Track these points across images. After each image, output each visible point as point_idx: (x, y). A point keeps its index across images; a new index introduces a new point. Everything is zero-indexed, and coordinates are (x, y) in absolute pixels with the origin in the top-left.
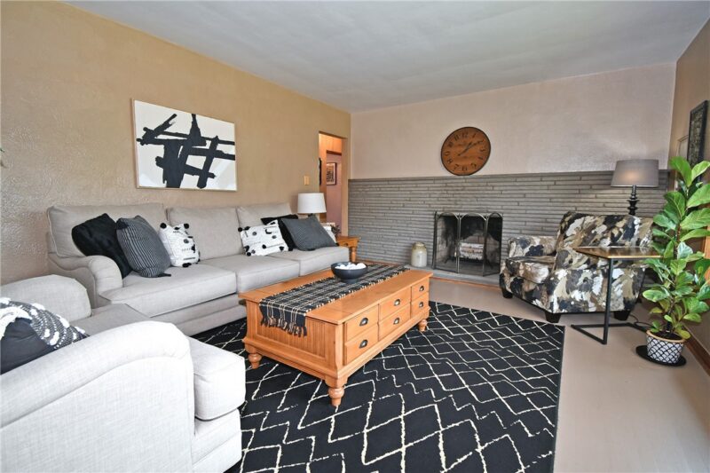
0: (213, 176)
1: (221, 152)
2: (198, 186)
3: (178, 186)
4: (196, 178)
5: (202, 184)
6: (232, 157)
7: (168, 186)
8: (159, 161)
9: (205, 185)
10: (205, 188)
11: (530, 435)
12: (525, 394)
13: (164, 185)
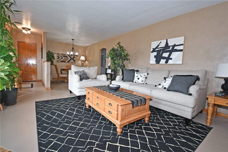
0: (171, 59)
1: (176, 49)
2: (165, 63)
3: (159, 63)
4: (165, 60)
5: (167, 62)
6: (181, 50)
7: (156, 63)
8: (155, 57)
9: (168, 62)
10: (168, 63)
11: (44, 125)
12: (51, 134)
13: (155, 63)
